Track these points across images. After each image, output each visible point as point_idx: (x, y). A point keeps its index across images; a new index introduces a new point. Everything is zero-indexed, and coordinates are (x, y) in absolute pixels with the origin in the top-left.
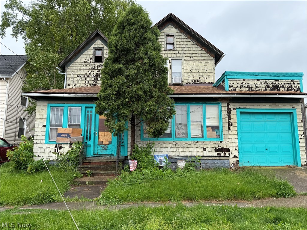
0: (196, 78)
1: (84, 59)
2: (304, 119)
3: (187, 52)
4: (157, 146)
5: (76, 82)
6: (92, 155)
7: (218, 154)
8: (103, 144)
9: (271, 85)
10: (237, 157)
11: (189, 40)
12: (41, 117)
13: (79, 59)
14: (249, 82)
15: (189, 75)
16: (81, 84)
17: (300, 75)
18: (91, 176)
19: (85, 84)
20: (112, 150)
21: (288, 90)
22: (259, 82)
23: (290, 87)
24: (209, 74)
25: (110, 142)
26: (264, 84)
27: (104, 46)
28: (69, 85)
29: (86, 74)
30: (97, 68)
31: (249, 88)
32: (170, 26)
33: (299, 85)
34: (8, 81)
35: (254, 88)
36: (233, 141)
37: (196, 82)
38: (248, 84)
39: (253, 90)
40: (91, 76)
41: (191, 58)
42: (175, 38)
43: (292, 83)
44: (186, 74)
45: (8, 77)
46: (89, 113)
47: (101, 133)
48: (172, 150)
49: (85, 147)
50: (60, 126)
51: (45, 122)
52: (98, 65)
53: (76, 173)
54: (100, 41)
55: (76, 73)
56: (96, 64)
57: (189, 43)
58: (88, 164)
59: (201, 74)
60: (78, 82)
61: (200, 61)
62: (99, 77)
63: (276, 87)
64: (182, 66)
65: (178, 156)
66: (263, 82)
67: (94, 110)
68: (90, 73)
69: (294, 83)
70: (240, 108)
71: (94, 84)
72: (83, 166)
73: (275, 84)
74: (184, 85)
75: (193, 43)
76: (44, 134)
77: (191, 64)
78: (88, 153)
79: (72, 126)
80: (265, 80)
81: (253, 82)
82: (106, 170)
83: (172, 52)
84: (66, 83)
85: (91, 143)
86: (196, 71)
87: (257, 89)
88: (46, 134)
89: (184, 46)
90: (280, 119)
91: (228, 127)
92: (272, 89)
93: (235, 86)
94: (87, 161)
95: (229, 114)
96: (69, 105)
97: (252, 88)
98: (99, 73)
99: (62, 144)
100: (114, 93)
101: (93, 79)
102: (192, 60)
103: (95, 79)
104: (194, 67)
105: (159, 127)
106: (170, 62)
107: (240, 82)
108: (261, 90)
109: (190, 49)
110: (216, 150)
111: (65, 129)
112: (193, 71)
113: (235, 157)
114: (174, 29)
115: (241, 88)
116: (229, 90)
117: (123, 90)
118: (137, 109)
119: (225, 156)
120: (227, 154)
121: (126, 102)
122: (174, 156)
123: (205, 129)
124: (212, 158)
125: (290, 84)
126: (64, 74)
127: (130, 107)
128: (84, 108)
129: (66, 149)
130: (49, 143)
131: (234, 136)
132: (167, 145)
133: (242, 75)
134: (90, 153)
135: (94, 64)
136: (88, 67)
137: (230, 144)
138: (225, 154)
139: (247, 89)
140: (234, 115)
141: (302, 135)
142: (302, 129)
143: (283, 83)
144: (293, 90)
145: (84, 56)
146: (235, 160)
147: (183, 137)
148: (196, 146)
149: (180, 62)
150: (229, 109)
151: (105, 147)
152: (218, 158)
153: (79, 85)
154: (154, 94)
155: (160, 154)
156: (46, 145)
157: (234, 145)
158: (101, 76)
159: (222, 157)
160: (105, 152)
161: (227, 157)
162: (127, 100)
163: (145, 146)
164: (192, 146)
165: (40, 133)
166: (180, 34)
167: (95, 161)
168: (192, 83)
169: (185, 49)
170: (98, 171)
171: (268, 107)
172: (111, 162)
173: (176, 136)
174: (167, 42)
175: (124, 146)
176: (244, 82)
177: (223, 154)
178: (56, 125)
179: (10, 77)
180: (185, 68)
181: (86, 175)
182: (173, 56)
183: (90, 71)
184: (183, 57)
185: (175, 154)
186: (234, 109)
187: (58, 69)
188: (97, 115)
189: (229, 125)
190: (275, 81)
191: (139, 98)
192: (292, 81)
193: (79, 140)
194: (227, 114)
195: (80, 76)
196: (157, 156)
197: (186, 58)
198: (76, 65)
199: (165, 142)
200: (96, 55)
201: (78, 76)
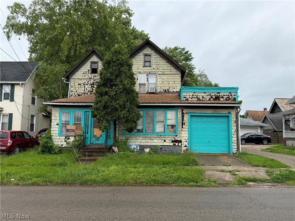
0: (167, 88)
1: (83, 71)
2: (237, 121)
3: (160, 68)
4: (133, 138)
5: (77, 89)
6: (89, 143)
7: (174, 144)
8: (96, 137)
9: (214, 96)
10: (187, 146)
11: (161, 59)
12: (55, 118)
13: (79, 71)
14: (198, 95)
15: (161, 85)
16: (81, 90)
17: (237, 89)
18: (88, 157)
19: (84, 91)
20: (102, 141)
21: (226, 100)
22: (206, 94)
23: (228, 98)
24: (176, 85)
25: (101, 136)
26: (209, 95)
27: (98, 60)
28: (72, 92)
29: (85, 83)
30: (94, 78)
31: (198, 99)
32: (148, 48)
33: (235, 96)
34: (23, 86)
35: (201, 99)
36: (185, 135)
37: (167, 91)
38: (197, 95)
39: (201, 100)
40: (88, 85)
41: (163, 73)
42: (151, 58)
43: (230, 94)
44: (159, 85)
45: (23, 82)
46: (87, 116)
47: (95, 129)
48: (143, 141)
49: (85, 138)
50: (69, 124)
51: (58, 122)
52: (94, 76)
53: (79, 154)
54: (95, 56)
55: (77, 82)
56: (92, 75)
57: (162, 61)
58: (86, 149)
59: (170, 85)
60: (79, 89)
61: (170, 75)
62: (95, 85)
63: (217, 98)
64: (156, 79)
65: (147, 145)
66: (208, 94)
67: (90, 113)
68: (88, 82)
69: (231, 95)
70: (190, 113)
71: (91, 90)
72: (83, 151)
73: (217, 95)
74: (157, 94)
75: (165, 61)
76: (58, 129)
77: (163, 77)
78: (86, 143)
79: (76, 124)
80: (210, 93)
81: (201, 95)
82: (98, 153)
83: (149, 68)
84: (70, 90)
85: (88, 136)
86: (166, 83)
87: (204, 99)
88: (59, 129)
89: (158, 64)
90: (220, 121)
91: (181, 126)
92: (215, 99)
93: (188, 97)
94: (86, 148)
95: (183, 117)
96: (74, 110)
97: (200, 98)
98: (95, 82)
99: (69, 136)
100: (102, 106)
101: (90, 86)
102: (164, 74)
103: (92, 87)
104: (166, 80)
105: (130, 126)
106: (147, 76)
107: (191, 94)
108: (207, 100)
109: (162, 66)
110: (173, 142)
111: (71, 127)
112: (164, 83)
113: (186, 146)
114: (150, 50)
115: (192, 99)
116: (184, 100)
117: (108, 104)
118: (116, 116)
119: (178, 146)
120: (180, 144)
121: (109, 111)
122: (144, 145)
123: (166, 127)
124: (169, 147)
125: (228, 95)
126: (68, 82)
127: (111, 114)
128: (83, 112)
129: (72, 139)
130: (61, 135)
131: (185, 132)
132: (139, 138)
133: (193, 89)
134: (88, 142)
135: (91, 75)
136: (87, 77)
137: (182, 137)
138: (178, 144)
139: (197, 99)
140: (186, 118)
141: (234, 132)
142: (235, 128)
143: (223, 95)
144: (230, 100)
145: (83, 68)
146: (185, 148)
147: (151, 132)
148: (159, 139)
149: (155, 76)
150: (183, 113)
151: (98, 139)
152: (174, 147)
153: (80, 91)
154: (126, 106)
155: (135, 144)
156: (59, 137)
157: (185, 138)
158: (96, 84)
159: (176, 146)
160: (97, 142)
161: (180, 146)
162: (109, 110)
163: (124, 138)
164: (157, 138)
165: (55, 129)
166: (155, 54)
167: (91, 148)
168: (163, 92)
169: (159, 66)
170: (93, 154)
171: (210, 112)
172: (101, 148)
173: (146, 131)
174: (146, 61)
175: (110, 138)
176: (194, 94)
177: (177, 144)
178: (65, 124)
179: (24, 82)
180: (159, 80)
181: (85, 156)
182: (149, 71)
183: (88, 80)
184: (157, 72)
185: (144, 144)
186: (186, 113)
187: (64, 79)
188: (93, 118)
189: (182, 125)
190: (217, 93)
191: (116, 110)
192: (230, 93)
193: (80, 134)
194: (181, 116)
195: (81, 85)
196: (132, 145)
197: (159, 73)
198: (77, 76)
199: (138, 136)
200: (93, 68)
201: (79, 85)
